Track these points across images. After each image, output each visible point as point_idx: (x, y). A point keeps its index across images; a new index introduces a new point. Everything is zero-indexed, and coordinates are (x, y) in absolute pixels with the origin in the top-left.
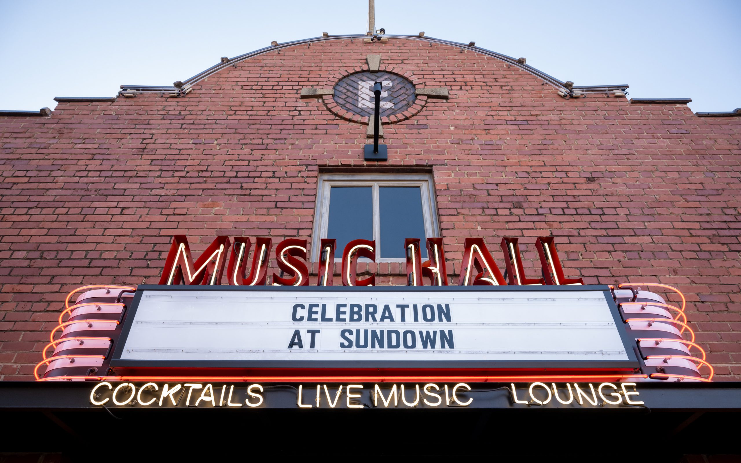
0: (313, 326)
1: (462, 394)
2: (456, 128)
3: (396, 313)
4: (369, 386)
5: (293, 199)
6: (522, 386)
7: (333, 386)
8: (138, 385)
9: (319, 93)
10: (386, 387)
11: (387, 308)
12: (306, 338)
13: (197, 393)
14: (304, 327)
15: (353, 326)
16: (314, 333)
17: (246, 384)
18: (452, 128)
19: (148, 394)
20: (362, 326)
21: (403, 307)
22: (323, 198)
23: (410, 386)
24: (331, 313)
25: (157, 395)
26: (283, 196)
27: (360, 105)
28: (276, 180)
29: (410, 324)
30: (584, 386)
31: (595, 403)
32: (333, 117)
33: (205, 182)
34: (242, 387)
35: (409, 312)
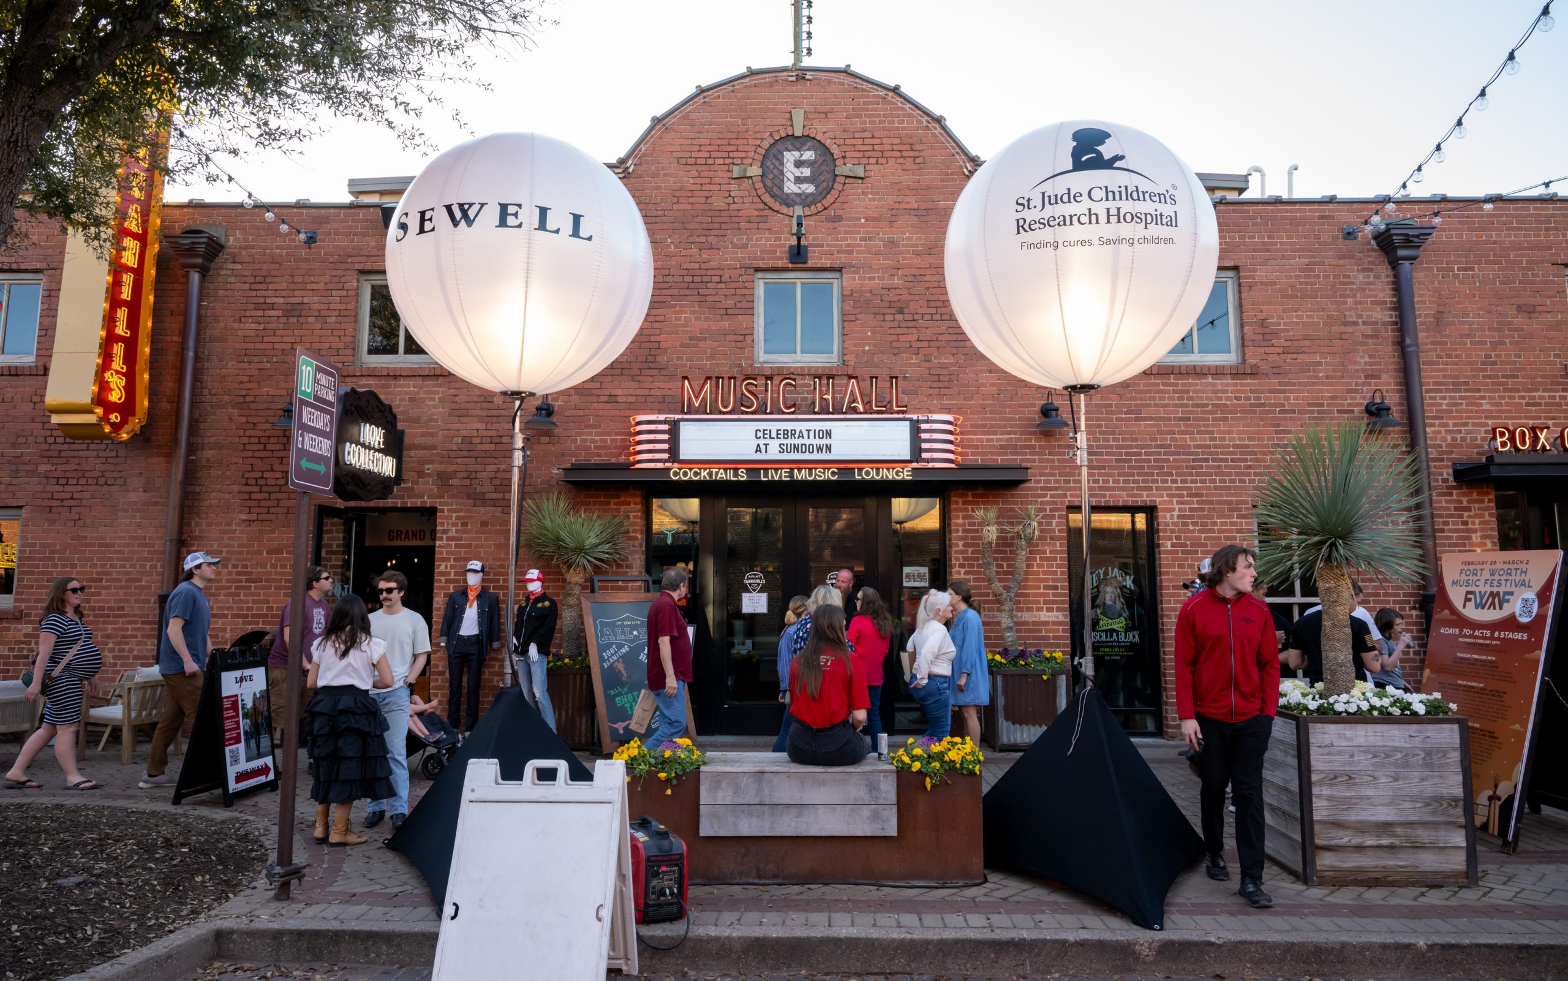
0: (766, 441)
1: (833, 473)
2: (867, 219)
3: (805, 434)
4: (792, 469)
5: (739, 305)
6: (860, 470)
7: (776, 470)
8: (691, 469)
9: (748, 174)
10: (800, 470)
11: (801, 432)
12: (763, 448)
13: (717, 473)
14: (762, 442)
15: (785, 442)
16: (766, 445)
17: (738, 469)
18: (863, 221)
19: (696, 474)
20: (789, 441)
21: (808, 431)
22: (759, 298)
23: (811, 469)
24: (774, 435)
25: (700, 474)
26: (730, 302)
27: (786, 190)
28: (723, 286)
29: (812, 441)
30: (888, 469)
31: (890, 477)
32: (762, 206)
33: (670, 288)
34: (736, 470)
35: (812, 433)
